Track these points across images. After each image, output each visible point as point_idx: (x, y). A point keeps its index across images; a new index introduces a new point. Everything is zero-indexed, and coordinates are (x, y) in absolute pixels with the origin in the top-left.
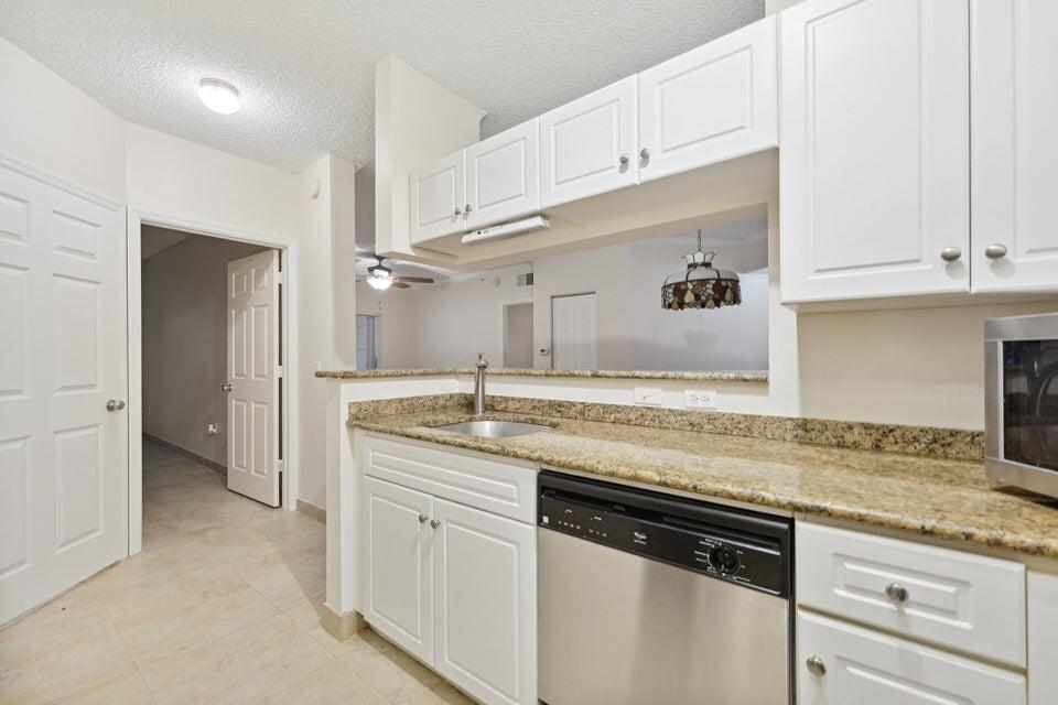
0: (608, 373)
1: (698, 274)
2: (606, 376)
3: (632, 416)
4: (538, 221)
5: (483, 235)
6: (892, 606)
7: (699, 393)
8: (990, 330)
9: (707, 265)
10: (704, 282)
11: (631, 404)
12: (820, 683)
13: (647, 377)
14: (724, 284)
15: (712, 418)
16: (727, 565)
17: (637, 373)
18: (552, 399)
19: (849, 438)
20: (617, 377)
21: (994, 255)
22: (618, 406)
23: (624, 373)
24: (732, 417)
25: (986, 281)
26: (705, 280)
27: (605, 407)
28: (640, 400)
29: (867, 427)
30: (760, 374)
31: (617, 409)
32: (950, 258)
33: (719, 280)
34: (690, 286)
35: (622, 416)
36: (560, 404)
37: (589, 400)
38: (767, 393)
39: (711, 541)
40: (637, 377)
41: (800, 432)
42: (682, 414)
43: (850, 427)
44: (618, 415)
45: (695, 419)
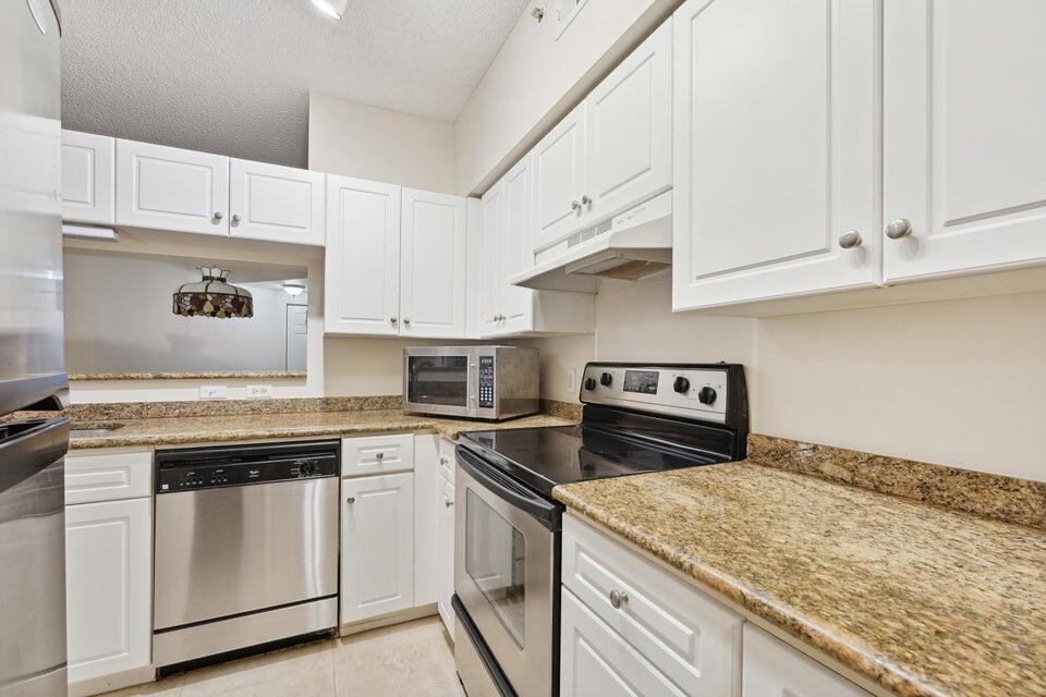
0: (174, 375)
1: (215, 288)
2: (171, 378)
3: (198, 410)
4: (110, 234)
6: (377, 463)
7: (259, 387)
8: (405, 352)
9: (223, 280)
10: (222, 296)
11: (196, 399)
12: (351, 507)
13: (215, 377)
14: (241, 300)
15: (268, 403)
16: (310, 471)
18: (95, 402)
19: (349, 405)
20: (184, 378)
21: (407, 322)
23: (191, 375)
24: (283, 401)
25: (404, 332)
26: (224, 294)
28: (206, 396)
29: (357, 398)
30: (302, 373)
31: (182, 404)
32: (394, 321)
33: (237, 296)
34: (209, 297)
35: (188, 410)
36: (108, 407)
37: (148, 400)
38: (305, 384)
39: (299, 461)
40: (205, 378)
41: (324, 406)
42: (245, 403)
43: (349, 400)
44: (182, 410)
45: (256, 406)
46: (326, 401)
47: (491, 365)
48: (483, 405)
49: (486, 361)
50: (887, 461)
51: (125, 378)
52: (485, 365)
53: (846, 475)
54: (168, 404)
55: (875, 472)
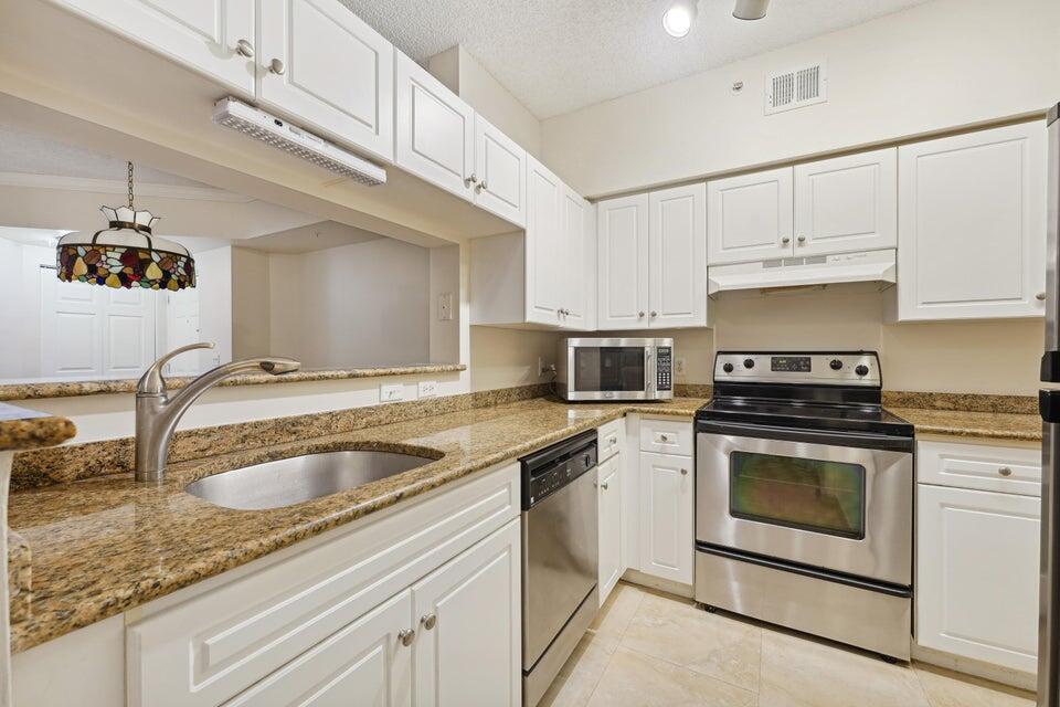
0: (367, 372)
2: (365, 376)
5: (285, 132)
13: (401, 374)
15: (438, 403)
17: (394, 370)
18: (280, 416)
20: (376, 375)
22: (370, 408)
23: (382, 371)
27: (355, 412)
28: (385, 397)
31: (370, 410)
35: (373, 418)
36: (296, 422)
37: (337, 408)
38: (459, 379)
40: (394, 374)
41: (474, 402)
42: (420, 403)
44: (370, 418)
45: (429, 407)
46: (475, 396)
47: (669, 354)
48: (660, 388)
49: (663, 351)
50: (974, 396)
51: (321, 378)
52: (664, 354)
53: (951, 406)
54: (356, 410)
55: (967, 402)
